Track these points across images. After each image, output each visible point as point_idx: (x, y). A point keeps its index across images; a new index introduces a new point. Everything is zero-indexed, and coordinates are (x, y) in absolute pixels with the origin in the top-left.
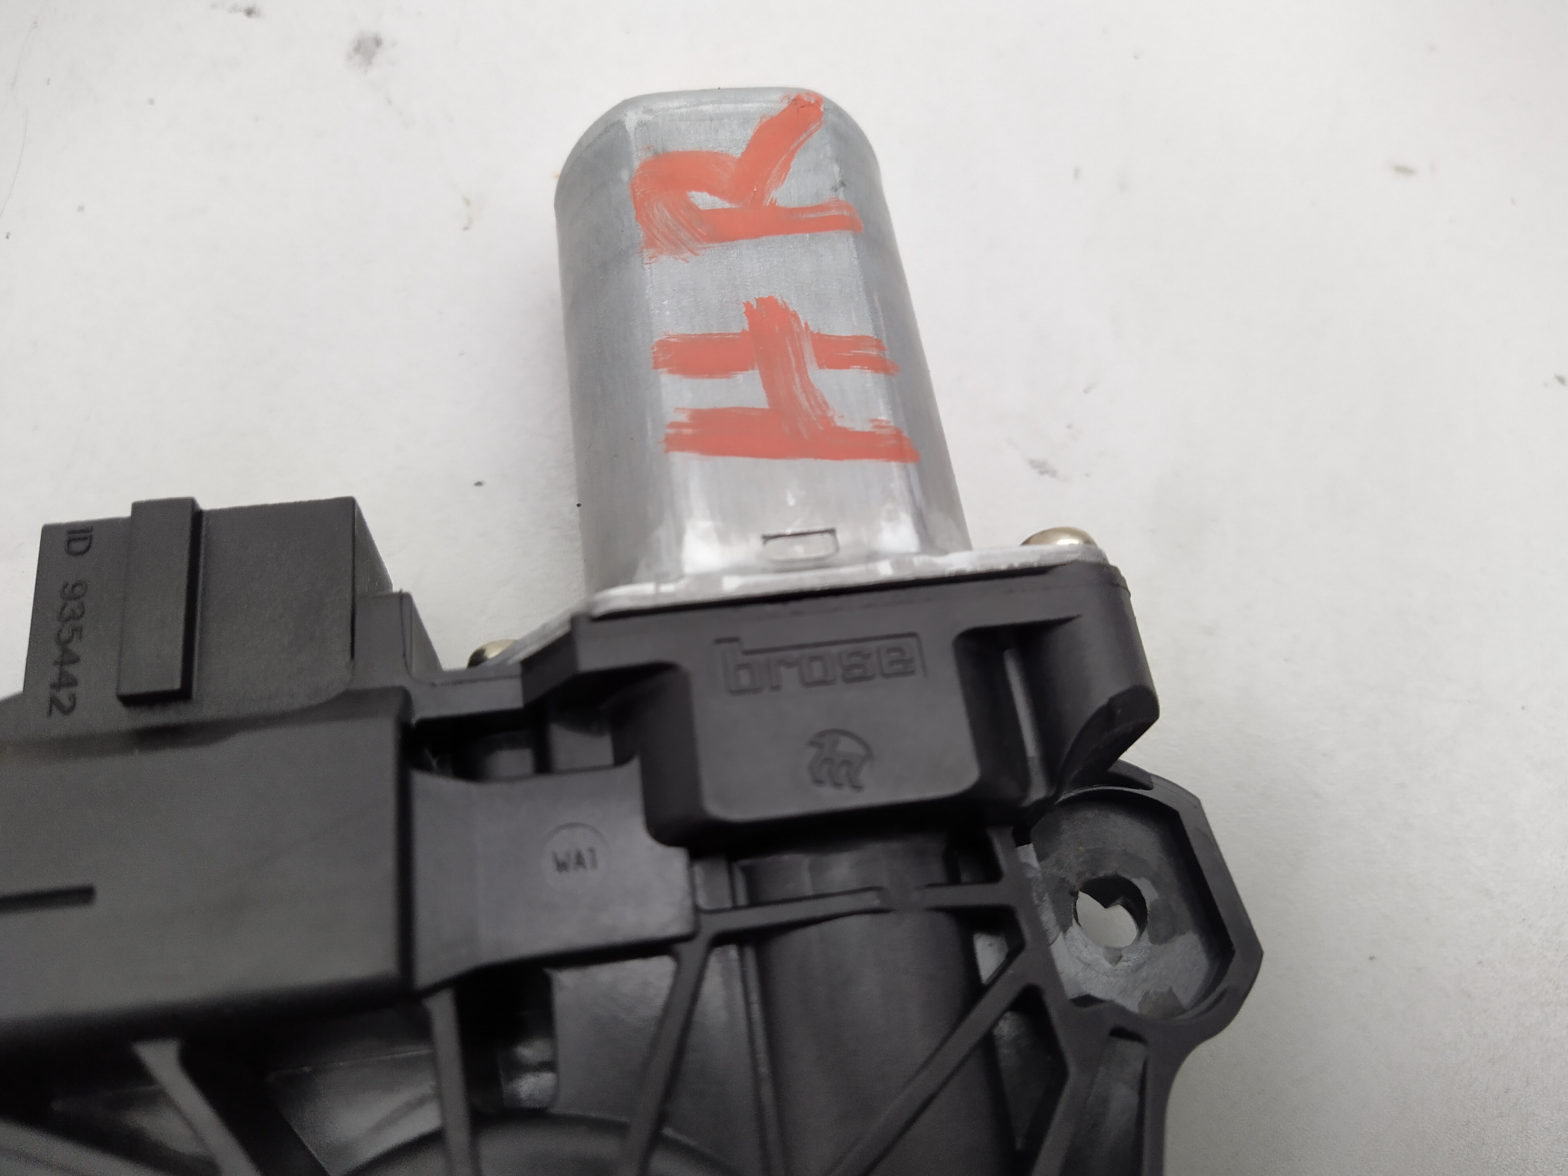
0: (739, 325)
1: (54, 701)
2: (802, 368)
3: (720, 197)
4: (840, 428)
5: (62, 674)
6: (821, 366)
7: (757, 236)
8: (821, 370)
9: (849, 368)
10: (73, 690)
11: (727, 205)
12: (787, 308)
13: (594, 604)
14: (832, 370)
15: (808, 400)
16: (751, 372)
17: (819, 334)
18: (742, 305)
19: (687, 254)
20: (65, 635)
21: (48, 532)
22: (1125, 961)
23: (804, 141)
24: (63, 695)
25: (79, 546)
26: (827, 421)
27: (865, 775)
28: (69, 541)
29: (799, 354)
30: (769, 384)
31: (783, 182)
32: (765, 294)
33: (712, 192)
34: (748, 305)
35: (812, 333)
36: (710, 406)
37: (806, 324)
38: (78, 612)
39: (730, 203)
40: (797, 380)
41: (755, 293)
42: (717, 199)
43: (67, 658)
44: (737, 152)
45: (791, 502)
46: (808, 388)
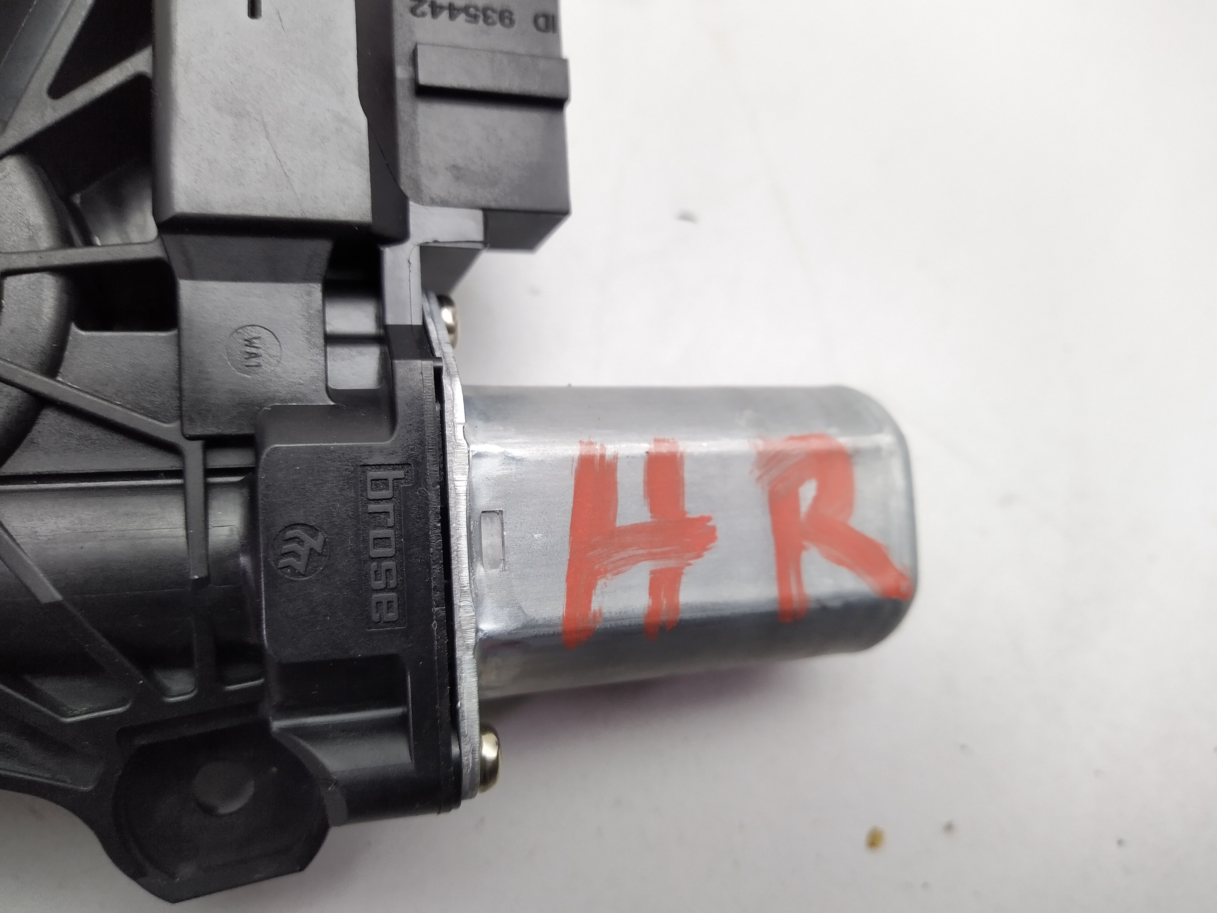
0: (692, 509)
2: (652, 557)
3: (812, 505)
4: (595, 583)
5: (442, 8)
6: (653, 573)
7: (774, 532)
8: (649, 572)
9: (650, 596)
10: (430, 14)
11: (804, 510)
12: (706, 550)
14: (649, 581)
15: (622, 559)
16: (649, 515)
17: (682, 574)
18: (710, 514)
19: (757, 473)
20: (472, 11)
24: (425, 9)
25: (541, 21)
26: (602, 573)
28: (546, 15)
29: (664, 556)
30: (637, 529)
31: (825, 558)
32: (719, 533)
33: (817, 500)
34: (709, 519)
35: (683, 568)
36: (619, 480)
37: (691, 564)
38: (489, 20)
39: (806, 513)
40: (641, 552)
41: (720, 523)
42: (810, 503)
43: (455, 12)
44: (854, 523)
46: (635, 560)
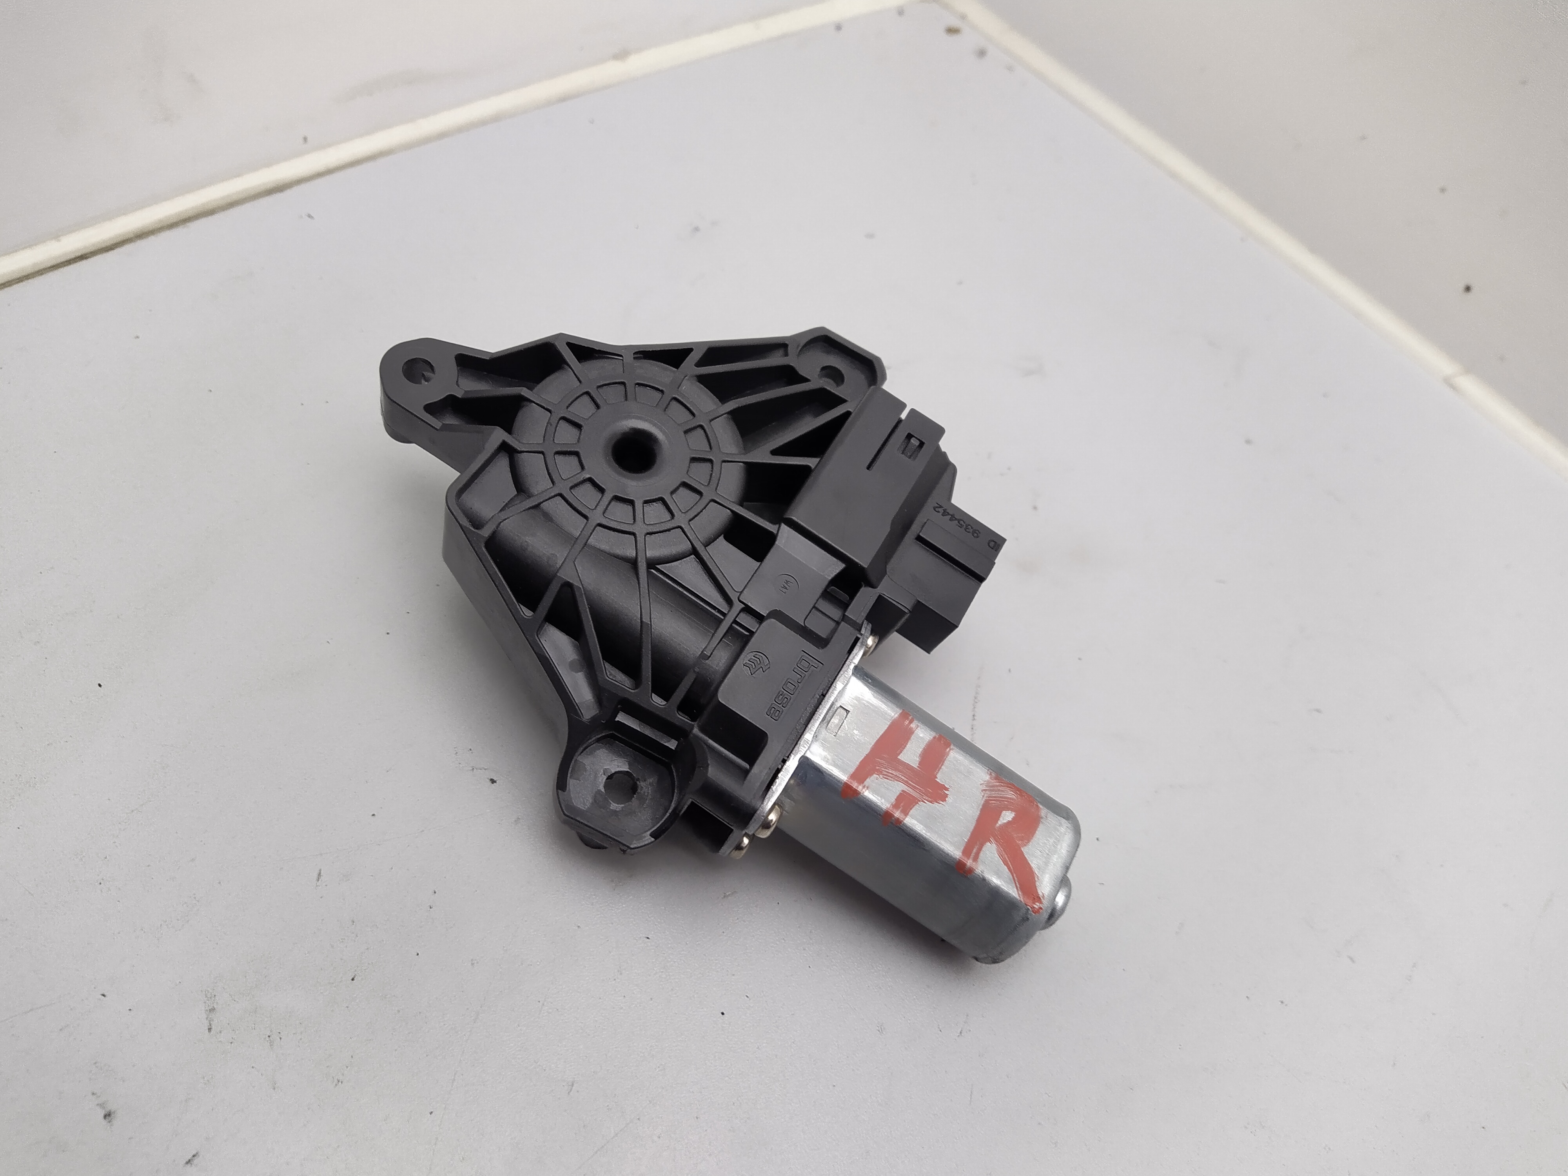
0: (940, 778)
1: (941, 507)
2: (906, 783)
3: (1005, 823)
4: (872, 774)
5: (948, 514)
6: (903, 792)
7: (977, 821)
8: (901, 789)
9: (896, 801)
10: (941, 514)
11: (999, 823)
12: (937, 802)
13: (862, 644)
14: (898, 793)
15: (892, 774)
16: (918, 765)
17: (918, 803)
18: (948, 787)
19: (984, 787)
20: (962, 522)
21: (1004, 540)
22: (602, 774)
23: (1015, 883)
24: (941, 510)
25: (992, 544)
26: (880, 772)
27: (747, 671)
28: (995, 542)
29: (914, 788)
30: (908, 766)
31: (998, 854)
32: (948, 800)
33: (1010, 823)
34: (947, 789)
35: (920, 801)
36: (911, 739)
37: (925, 803)
38: (968, 530)
39: (1000, 825)
40: (903, 778)
41: (951, 795)
42: (1005, 821)
43: (953, 518)
44: (1025, 850)
45: (856, 732)
46: (897, 778)
